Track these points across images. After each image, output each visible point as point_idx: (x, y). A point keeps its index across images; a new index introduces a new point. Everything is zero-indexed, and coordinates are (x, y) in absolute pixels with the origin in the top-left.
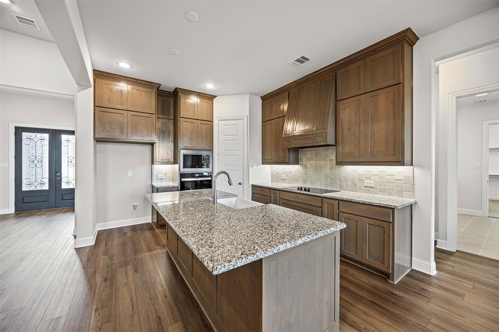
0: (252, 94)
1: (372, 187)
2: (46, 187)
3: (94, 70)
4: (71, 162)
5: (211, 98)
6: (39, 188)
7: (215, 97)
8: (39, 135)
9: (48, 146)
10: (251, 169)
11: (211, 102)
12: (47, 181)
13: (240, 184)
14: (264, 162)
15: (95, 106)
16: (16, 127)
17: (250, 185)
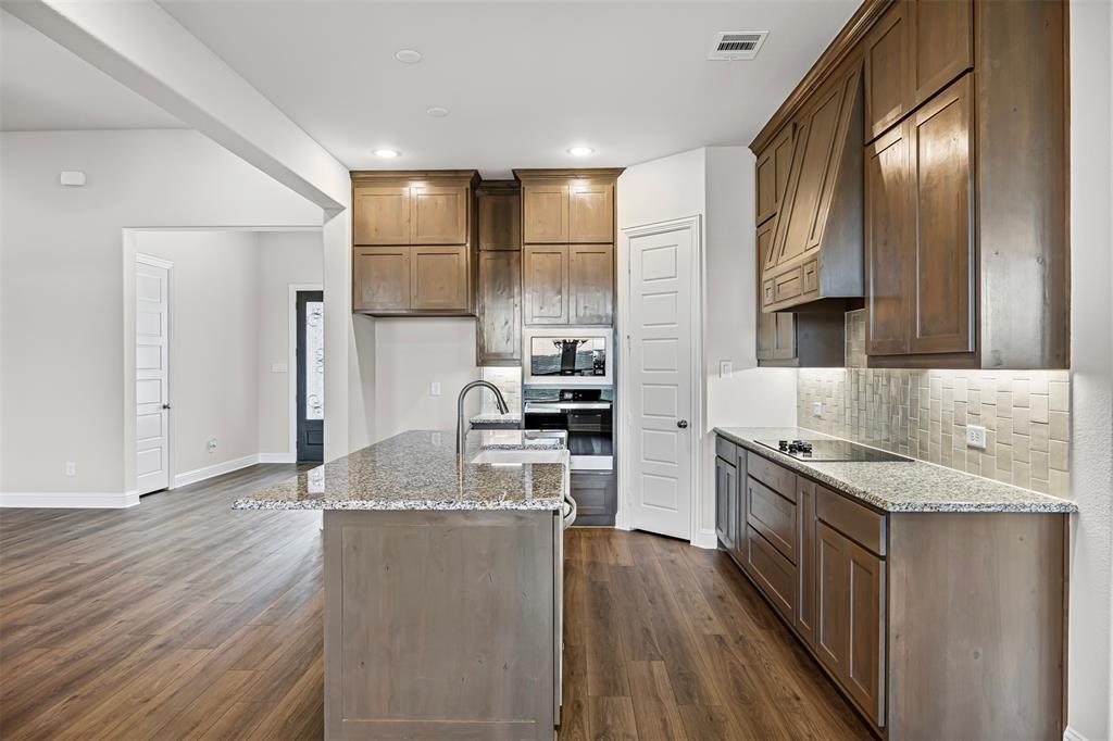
0: (711, 145)
1: (982, 450)
3: (351, 172)
5: (608, 175)
7: (618, 171)
10: (710, 381)
11: (608, 188)
13: (682, 425)
14: (765, 358)
15: (354, 246)
16: (299, 293)
17: (709, 430)
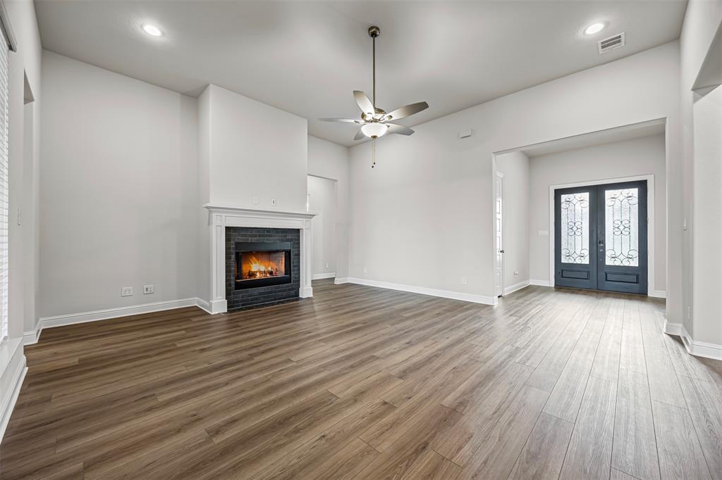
2: (586, 261)
4: (618, 228)
6: (578, 261)
8: (578, 195)
9: (588, 208)
12: (587, 253)
16: (555, 190)
